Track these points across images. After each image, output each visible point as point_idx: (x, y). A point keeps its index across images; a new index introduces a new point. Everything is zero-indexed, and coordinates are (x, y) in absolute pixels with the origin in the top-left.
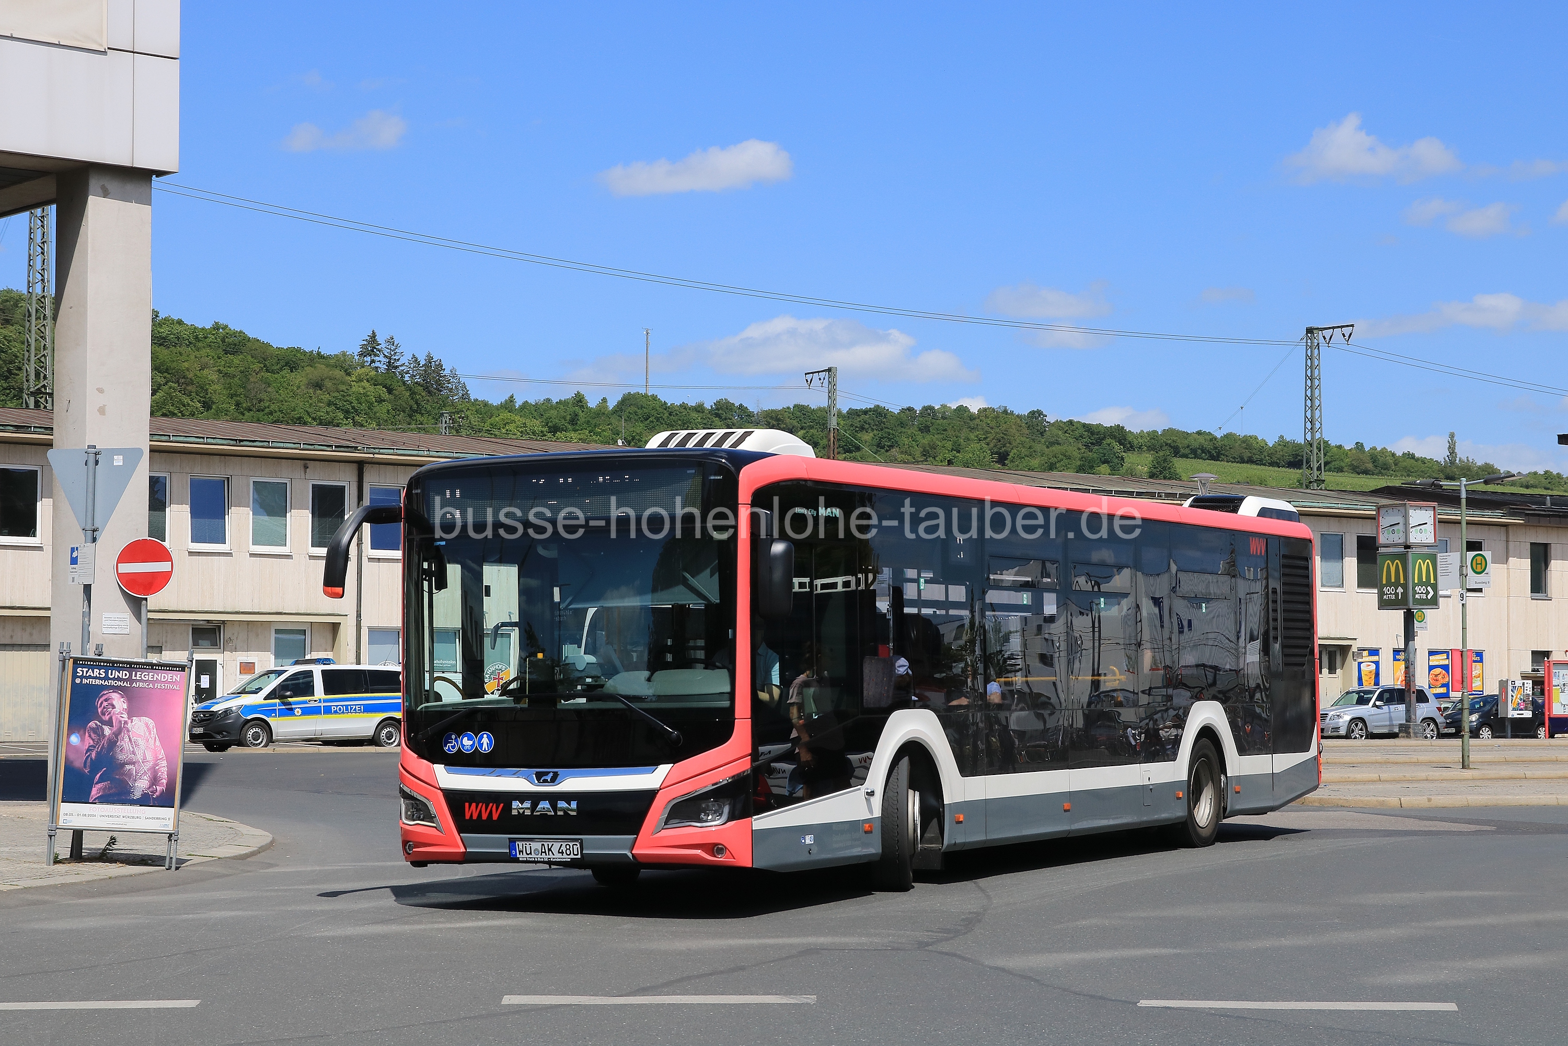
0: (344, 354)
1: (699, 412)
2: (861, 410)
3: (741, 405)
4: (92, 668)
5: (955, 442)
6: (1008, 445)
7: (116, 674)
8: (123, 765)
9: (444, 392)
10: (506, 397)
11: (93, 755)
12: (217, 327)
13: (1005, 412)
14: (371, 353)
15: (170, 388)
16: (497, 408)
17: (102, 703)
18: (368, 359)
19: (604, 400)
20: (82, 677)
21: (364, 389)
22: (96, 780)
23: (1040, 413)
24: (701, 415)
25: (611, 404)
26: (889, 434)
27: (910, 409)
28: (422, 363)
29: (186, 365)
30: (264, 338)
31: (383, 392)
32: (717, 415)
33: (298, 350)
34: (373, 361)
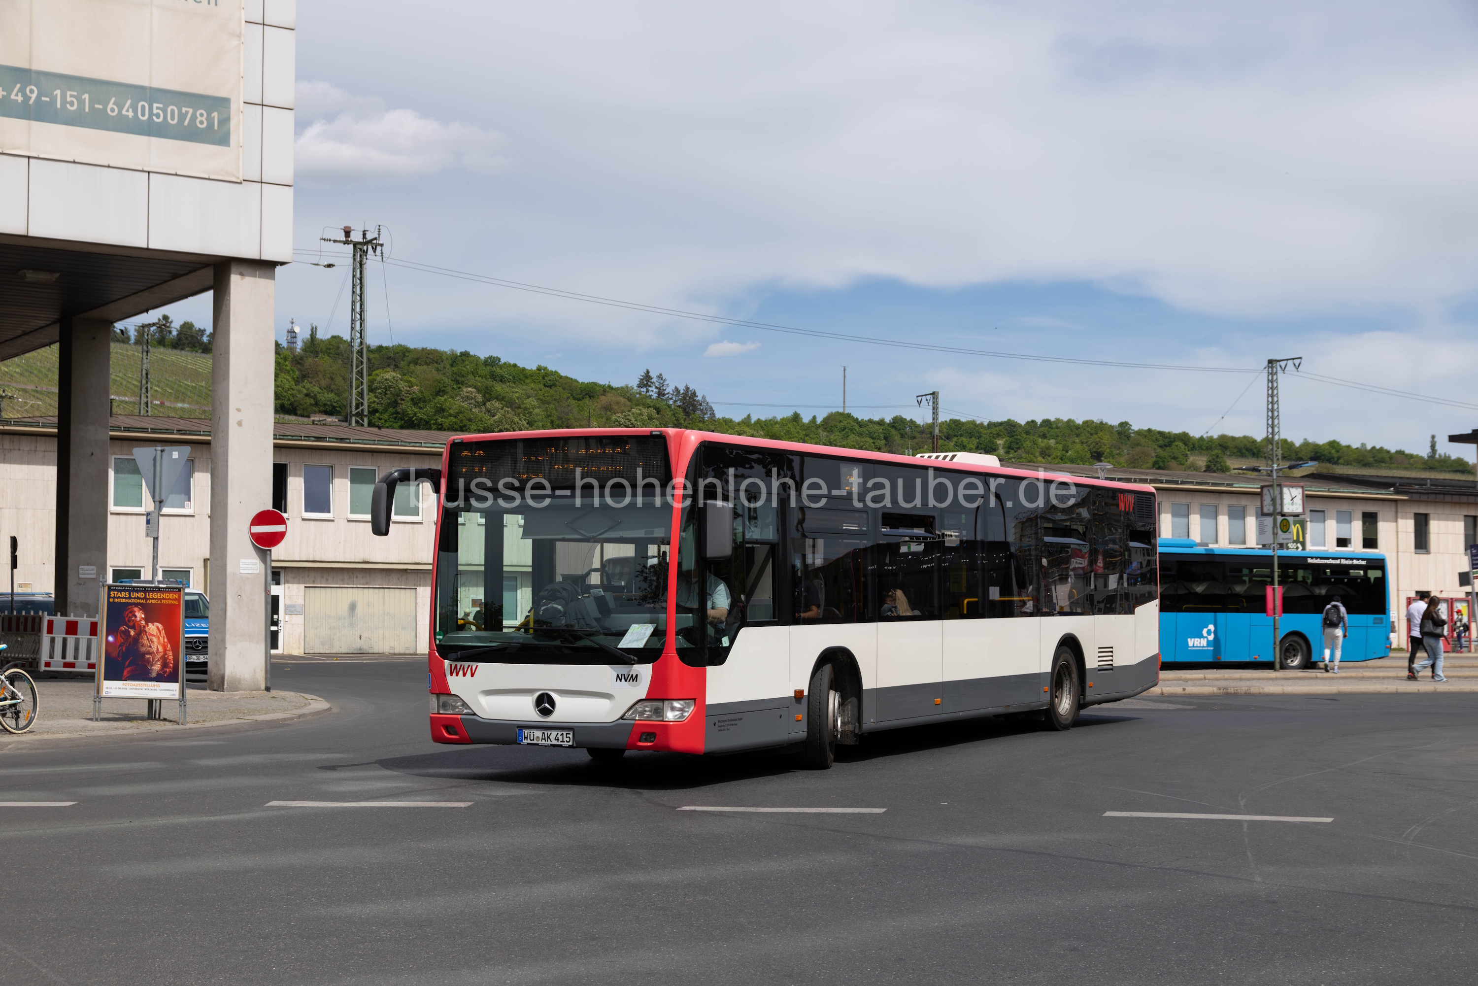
0: (627, 387)
1: (881, 425)
2: (998, 423)
3: (911, 420)
4: (120, 591)
5: (1064, 446)
6: (1103, 446)
7: (136, 595)
8: (144, 654)
9: (698, 412)
10: (745, 416)
11: (124, 649)
12: (539, 369)
13: (1102, 423)
14: (646, 386)
15: (505, 411)
16: (739, 424)
17: (128, 614)
18: (645, 389)
19: (814, 417)
20: (114, 598)
21: (640, 410)
22: (126, 665)
23: (1126, 424)
24: (882, 427)
25: (819, 420)
26: (1017, 439)
27: (1033, 422)
28: (682, 392)
29: (517, 395)
30: (574, 377)
31: (653, 412)
32: (893, 427)
33: (595, 384)
34: (647, 391)
